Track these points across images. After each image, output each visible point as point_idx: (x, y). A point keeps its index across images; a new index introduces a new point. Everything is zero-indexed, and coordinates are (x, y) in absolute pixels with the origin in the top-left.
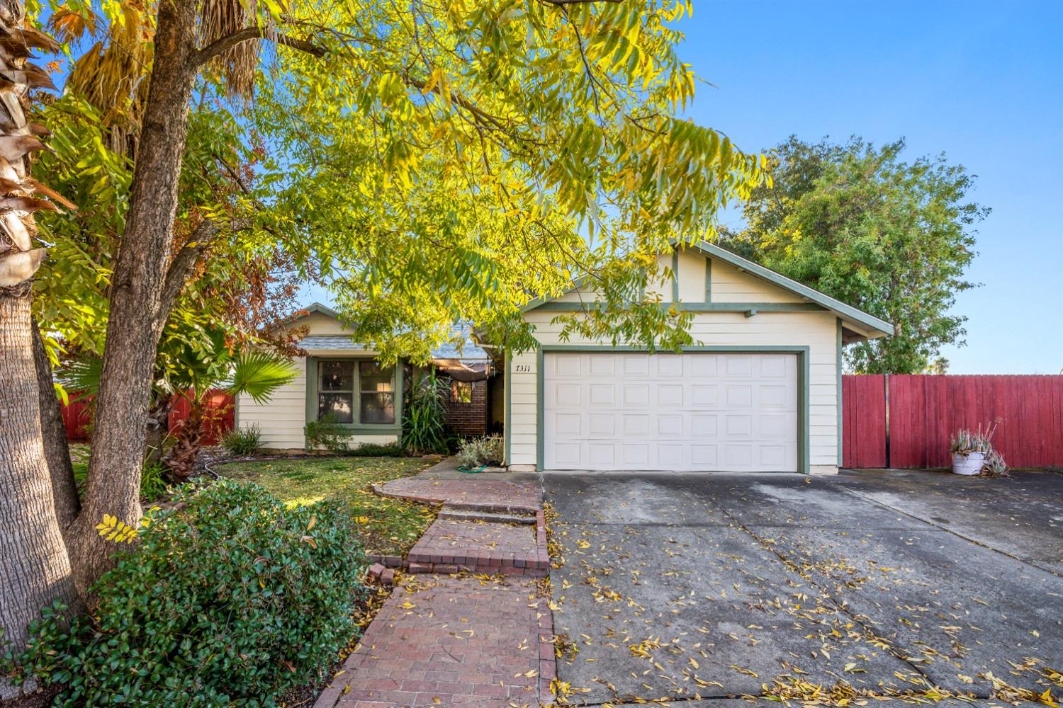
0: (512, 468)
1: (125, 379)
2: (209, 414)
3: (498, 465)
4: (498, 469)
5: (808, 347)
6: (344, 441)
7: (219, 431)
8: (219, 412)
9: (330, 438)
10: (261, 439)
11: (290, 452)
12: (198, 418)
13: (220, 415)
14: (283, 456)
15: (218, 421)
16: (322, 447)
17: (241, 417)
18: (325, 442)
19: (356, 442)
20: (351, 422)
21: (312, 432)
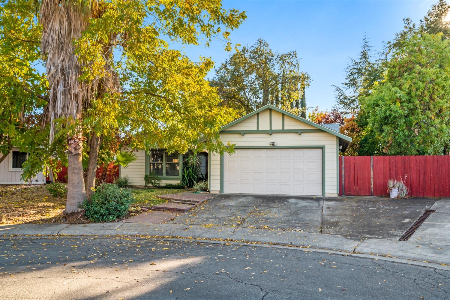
0: (211, 192)
1: (92, 165)
2: (110, 171)
3: (206, 191)
4: (205, 192)
5: (325, 146)
6: (158, 182)
7: (114, 178)
8: (114, 170)
9: (153, 181)
10: (129, 182)
11: (140, 187)
12: (106, 173)
13: (114, 172)
14: (137, 188)
15: (114, 174)
16: (150, 185)
17: (122, 173)
18: (152, 183)
19: (163, 183)
20: (162, 175)
21: (147, 179)
